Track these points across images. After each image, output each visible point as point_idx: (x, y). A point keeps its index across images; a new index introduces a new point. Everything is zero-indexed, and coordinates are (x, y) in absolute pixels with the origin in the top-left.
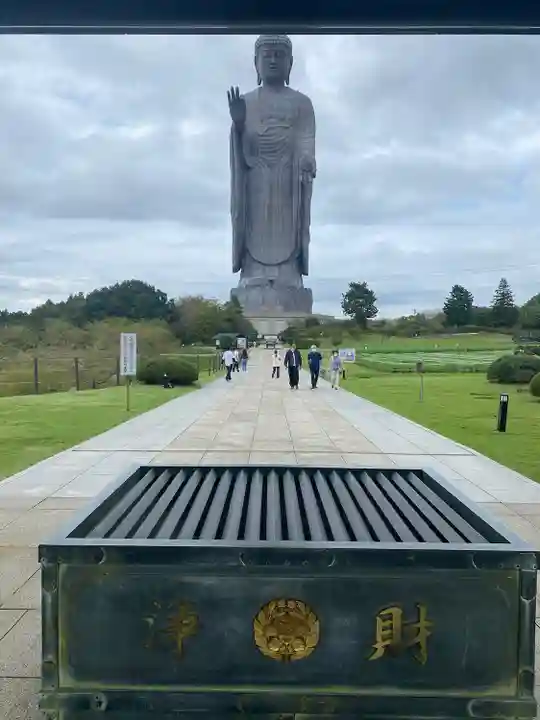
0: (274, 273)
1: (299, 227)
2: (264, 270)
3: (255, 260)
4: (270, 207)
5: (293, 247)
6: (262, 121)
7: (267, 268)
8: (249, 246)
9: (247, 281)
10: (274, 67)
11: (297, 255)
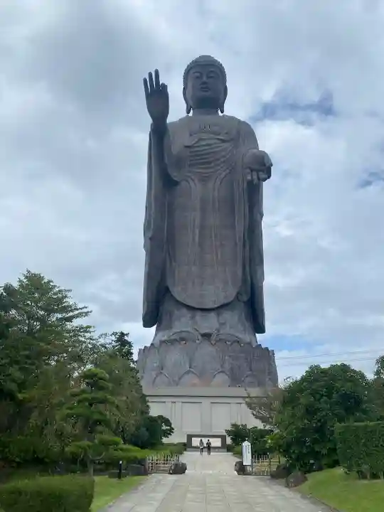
0: (209, 323)
1: (247, 254)
2: (193, 318)
3: (178, 302)
4: (202, 228)
5: (239, 284)
6: (191, 135)
7: (199, 315)
8: (169, 283)
9: (164, 336)
10: (205, 86)
11: (245, 298)
